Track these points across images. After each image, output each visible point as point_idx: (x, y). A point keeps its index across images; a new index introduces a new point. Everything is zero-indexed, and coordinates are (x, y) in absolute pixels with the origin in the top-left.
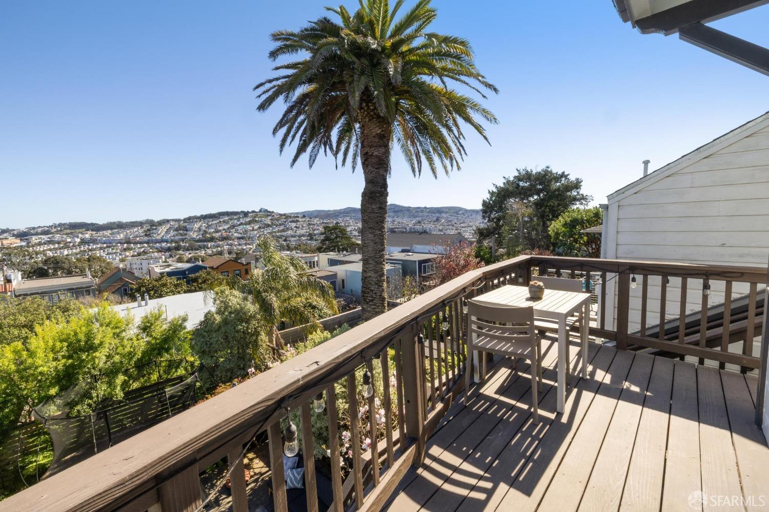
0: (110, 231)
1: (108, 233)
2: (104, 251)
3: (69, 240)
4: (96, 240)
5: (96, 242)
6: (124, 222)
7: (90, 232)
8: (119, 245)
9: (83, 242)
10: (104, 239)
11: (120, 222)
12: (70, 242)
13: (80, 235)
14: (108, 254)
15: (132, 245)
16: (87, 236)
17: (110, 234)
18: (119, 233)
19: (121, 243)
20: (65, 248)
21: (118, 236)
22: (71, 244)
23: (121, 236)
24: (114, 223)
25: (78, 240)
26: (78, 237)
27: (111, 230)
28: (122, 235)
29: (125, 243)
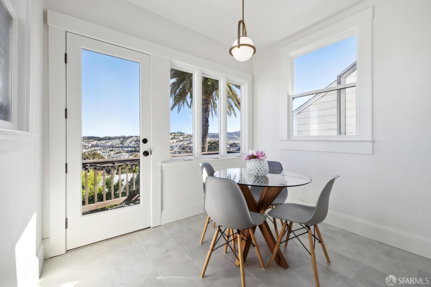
1: (104, 142)
2: (101, 151)
3: (86, 145)
4: (98, 145)
6: (112, 137)
7: (96, 141)
9: (93, 146)
10: (102, 145)
11: (110, 137)
13: (92, 143)
14: (103, 153)
15: (114, 148)
16: (95, 143)
17: (105, 142)
18: (109, 142)
19: (109, 147)
20: (84, 149)
21: (108, 144)
22: (87, 147)
24: (107, 137)
25: (90, 145)
26: (90, 143)
27: (105, 140)
29: (111, 147)
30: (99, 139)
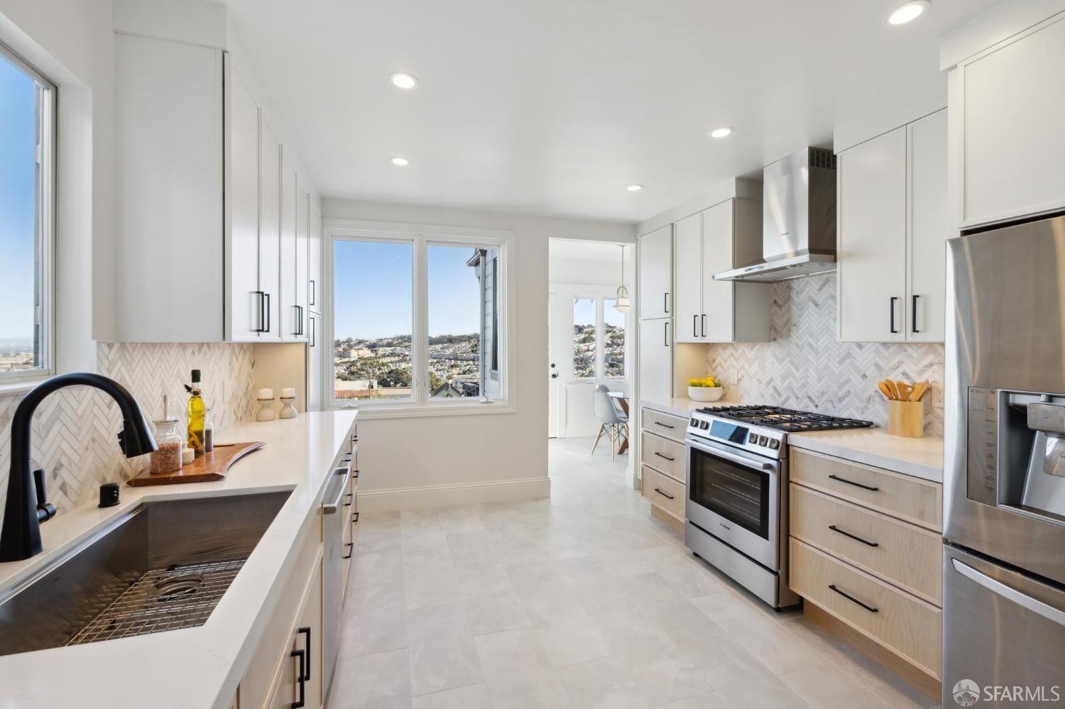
0: (441, 345)
1: (439, 347)
2: (434, 367)
3: (407, 353)
6: (454, 336)
8: (447, 360)
10: (435, 353)
11: (450, 336)
14: (437, 370)
15: (459, 362)
17: (441, 348)
18: (448, 348)
19: (450, 359)
20: (403, 362)
22: (408, 358)
23: (449, 352)
24: (445, 336)
29: (452, 359)
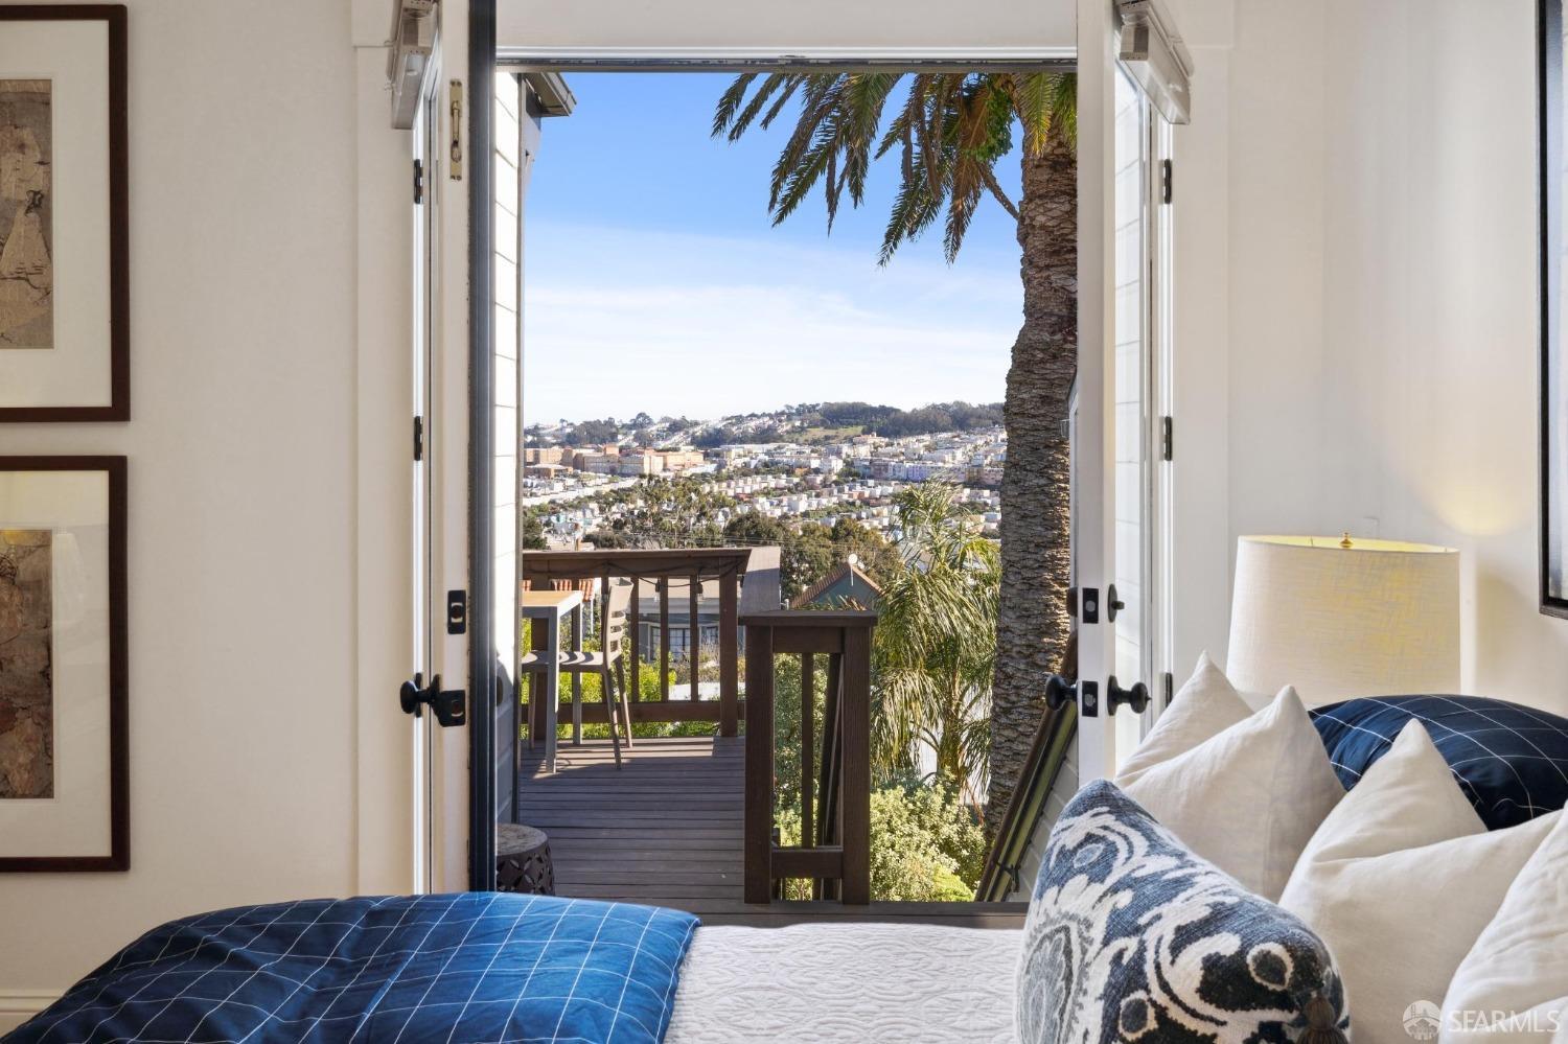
0: (927, 438)
1: (918, 443)
3: (815, 464)
4: (886, 466)
5: (884, 474)
7: (873, 439)
9: (853, 473)
10: (908, 465)
11: (959, 404)
12: (817, 471)
13: (846, 449)
15: (986, 493)
16: (864, 452)
17: (928, 448)
18: (951, 446)
20: (802, 491)
21: (948, 457)
22: (819, 479)
24: (945, 407)
25: (838, 465)
26: (838, 454)
27: (931, 432)
28: (959, 454)
30: (894, 422)
